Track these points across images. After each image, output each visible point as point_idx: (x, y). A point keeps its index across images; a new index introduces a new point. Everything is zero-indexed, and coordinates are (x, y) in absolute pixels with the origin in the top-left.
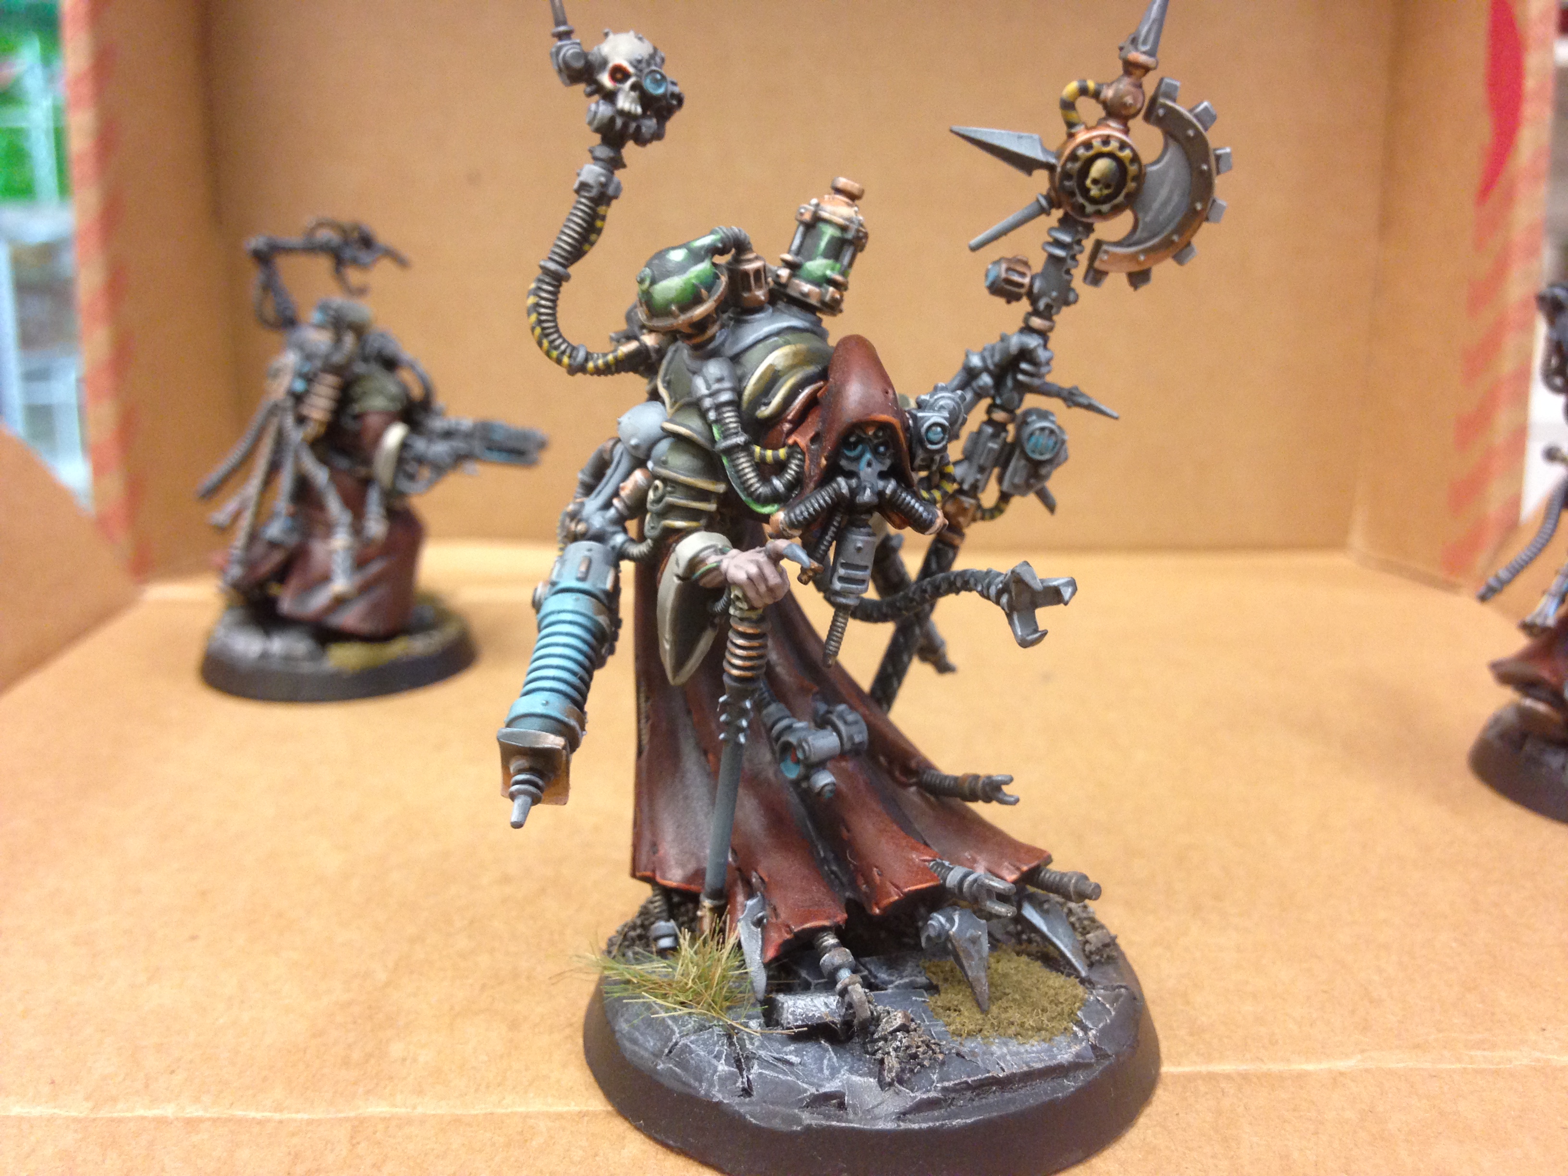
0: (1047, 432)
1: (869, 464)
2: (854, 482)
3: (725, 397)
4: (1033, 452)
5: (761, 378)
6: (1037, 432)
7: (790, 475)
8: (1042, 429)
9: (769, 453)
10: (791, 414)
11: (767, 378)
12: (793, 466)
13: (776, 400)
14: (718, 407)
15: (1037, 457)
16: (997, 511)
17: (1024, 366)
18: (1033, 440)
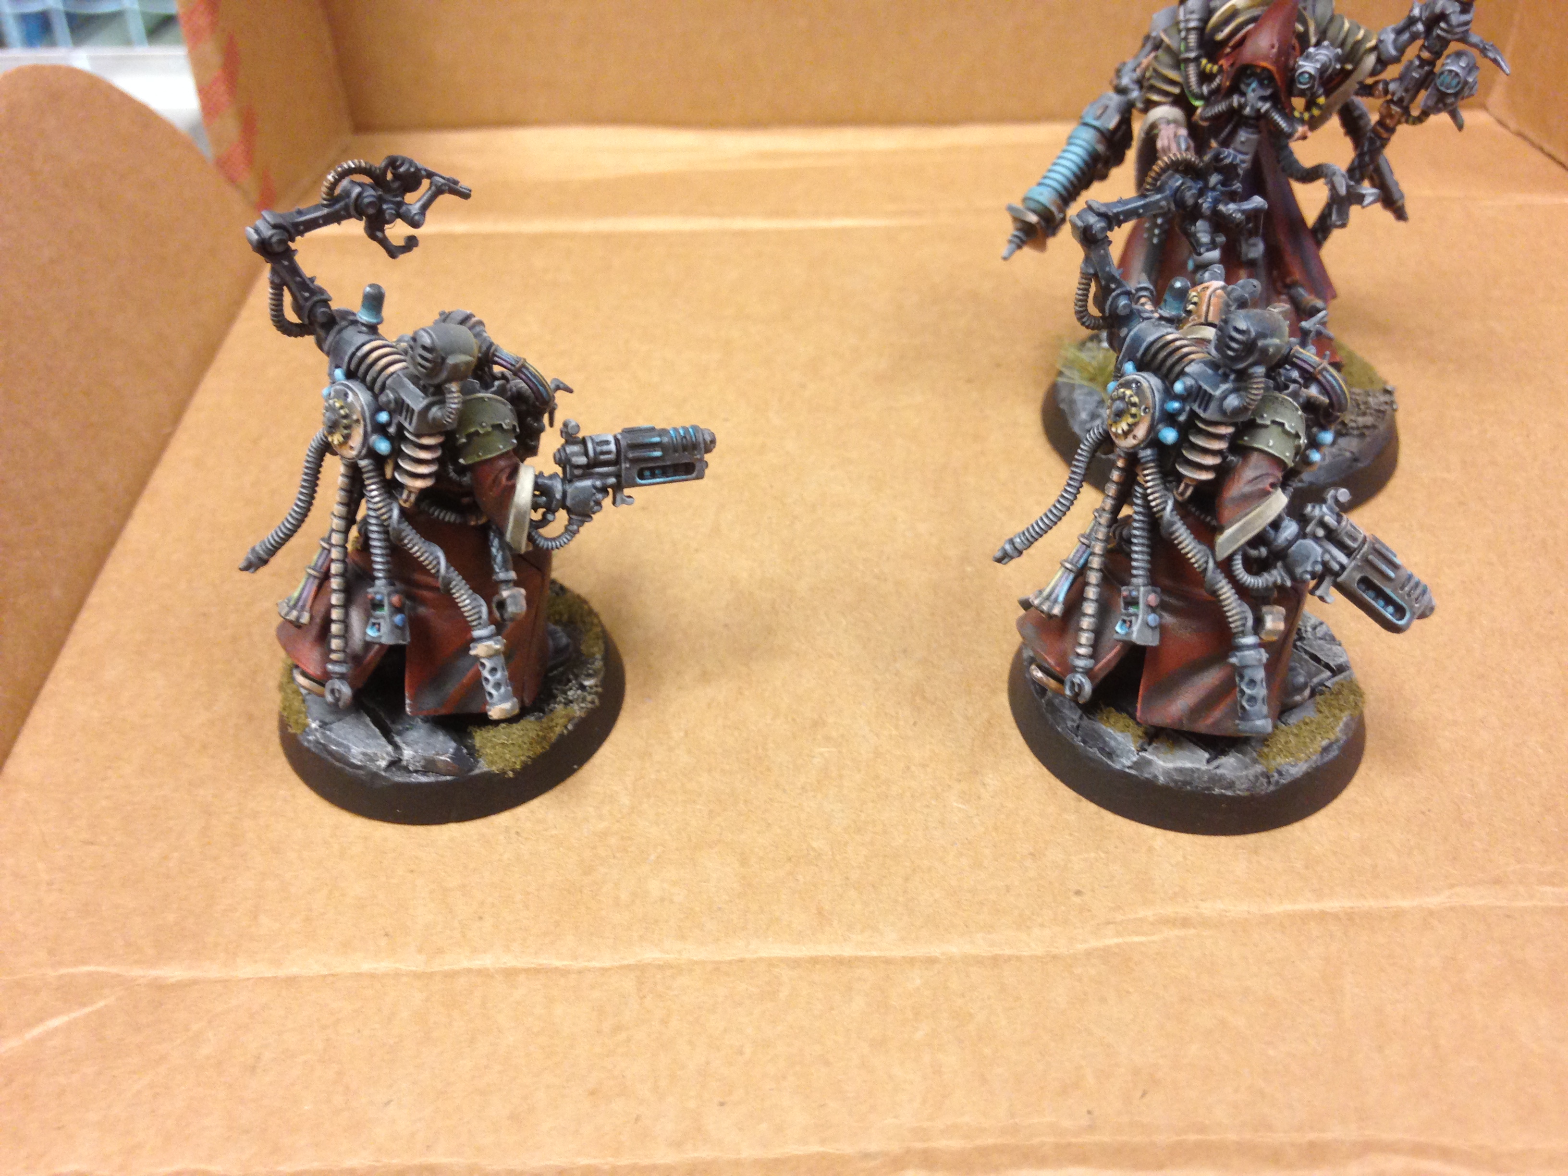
0: (1453, 74)
1: (1254, 90)
2: (1243, 100)
3: (1192, 24)
4: (1442, 85)
5: (1223, 13)
6: (1446, 73)
7: (1214, 85)
8: (1451, 71)
9: (1209, 66)
10: (1232, 43)
11: (1227, 14)
12: (1217, 81)
13: (1227, 30)
14: (1188, 30)
15: (1442, 89)
16: (1420, 120)
17: (1442, 25)
18: (1442, 77)
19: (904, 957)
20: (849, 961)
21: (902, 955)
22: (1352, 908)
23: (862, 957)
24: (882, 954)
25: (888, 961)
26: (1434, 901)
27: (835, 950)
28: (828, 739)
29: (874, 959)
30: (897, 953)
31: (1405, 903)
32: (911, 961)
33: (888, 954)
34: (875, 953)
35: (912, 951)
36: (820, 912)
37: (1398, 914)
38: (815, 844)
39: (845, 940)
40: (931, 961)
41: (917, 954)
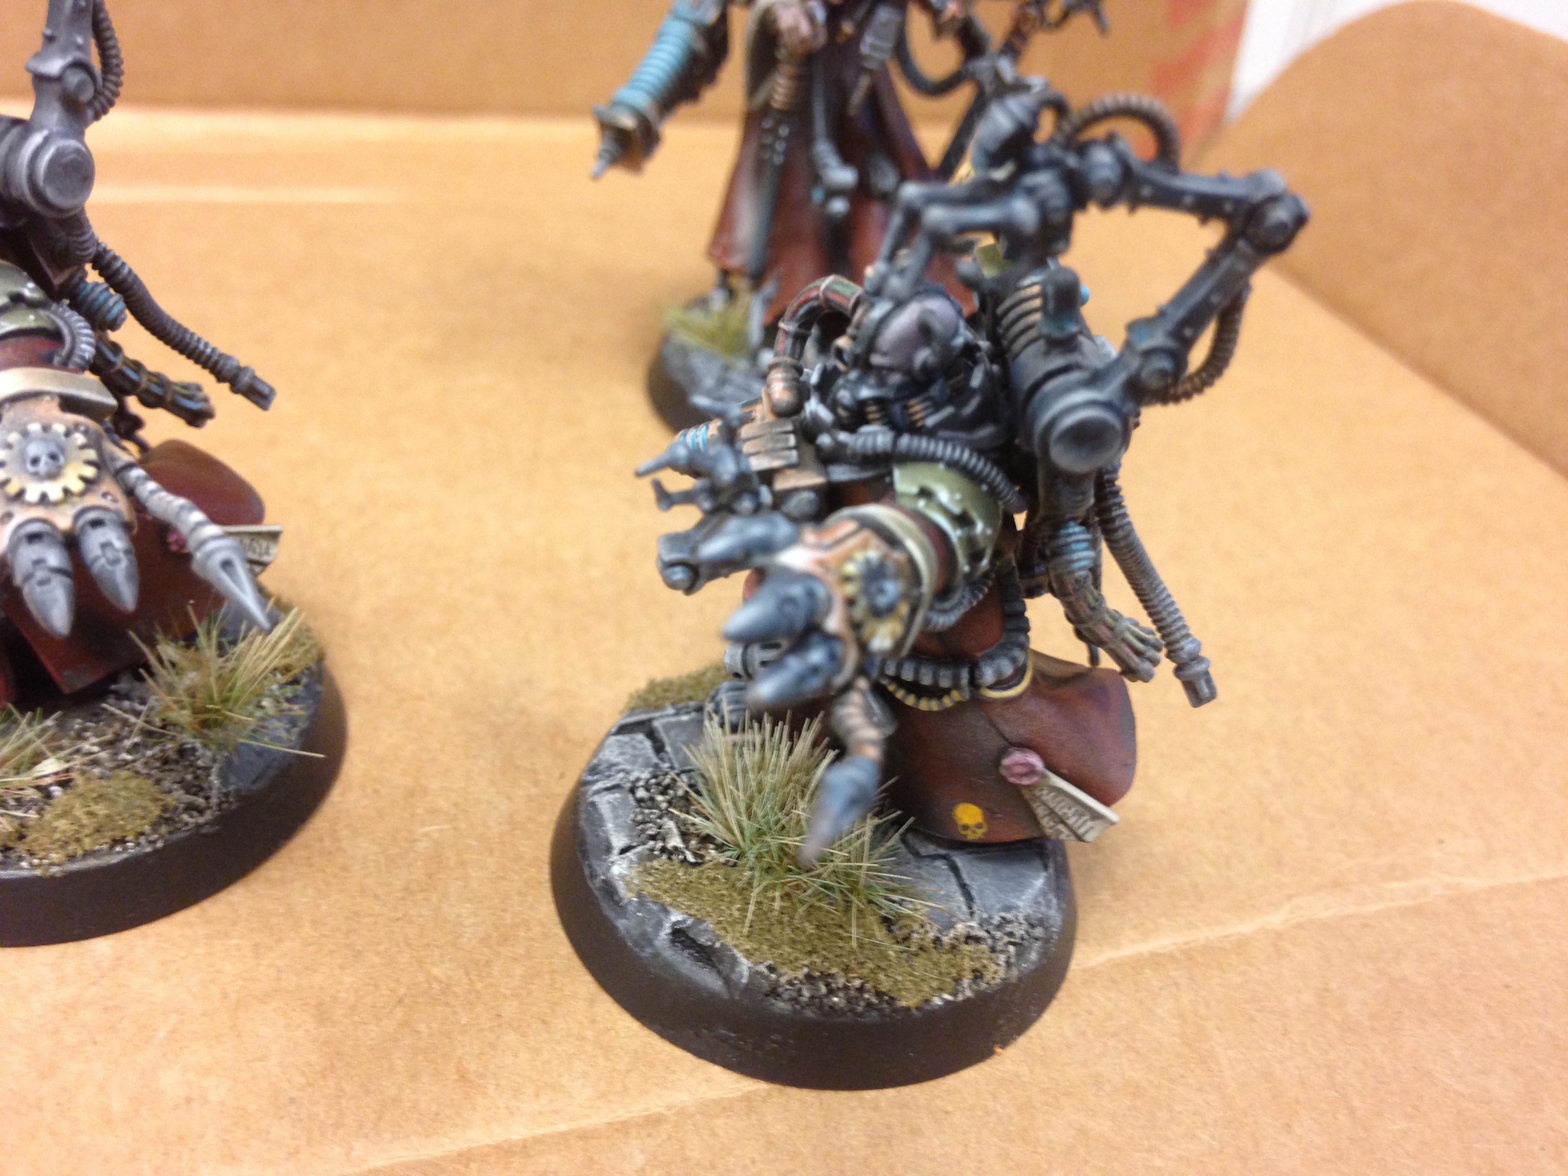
19: (610, 1124)
20: (525, 1147)
21: (606, 1120)
22: (1186, 943)
23: (543, 1135)
24: (573, 1125)
25: (584, 1135)
26: (1276, 920)
27: (498, 1134)
28: (433, 811)
29: (563, 1135)
30: (597, 1119)
31: (1245, 927)
32: (622, 1128)
33: (584, 1123)
34: (562, 1127)
35: (623, 1111)
36: (463, 1077)
37: (1242, 944)
38: (436, 971)
39: (512, 1114)
40: (653, 1121)
41: (630, 1115)
